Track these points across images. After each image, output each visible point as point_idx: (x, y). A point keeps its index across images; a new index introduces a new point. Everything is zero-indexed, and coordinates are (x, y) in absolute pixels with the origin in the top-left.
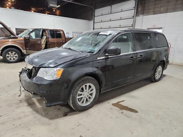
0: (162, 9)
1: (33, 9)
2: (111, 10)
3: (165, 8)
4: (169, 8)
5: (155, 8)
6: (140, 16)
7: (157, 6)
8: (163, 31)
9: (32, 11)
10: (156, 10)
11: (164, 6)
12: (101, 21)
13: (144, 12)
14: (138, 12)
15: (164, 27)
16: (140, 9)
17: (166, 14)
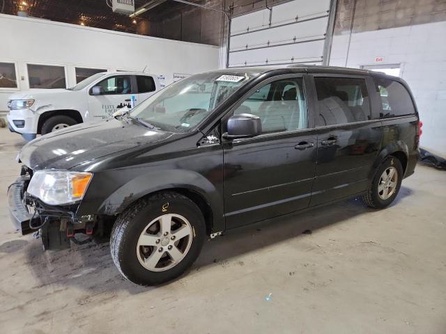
0: (400, 15)
1: (82, 18)
2: (270, 20)
3: (409, 11)
4: (420, 12)
5: (381, 12)
6: (343, 33)
7: (386, 7)
8: (402, 72)
9: (82, 24)
10: (385, 17)
11: (405, 8)
12: (245, 48)
13: (354, 23)
14: (339, 22)
15: (405, 63)
16: (342, 16)
17: (410, 27)
